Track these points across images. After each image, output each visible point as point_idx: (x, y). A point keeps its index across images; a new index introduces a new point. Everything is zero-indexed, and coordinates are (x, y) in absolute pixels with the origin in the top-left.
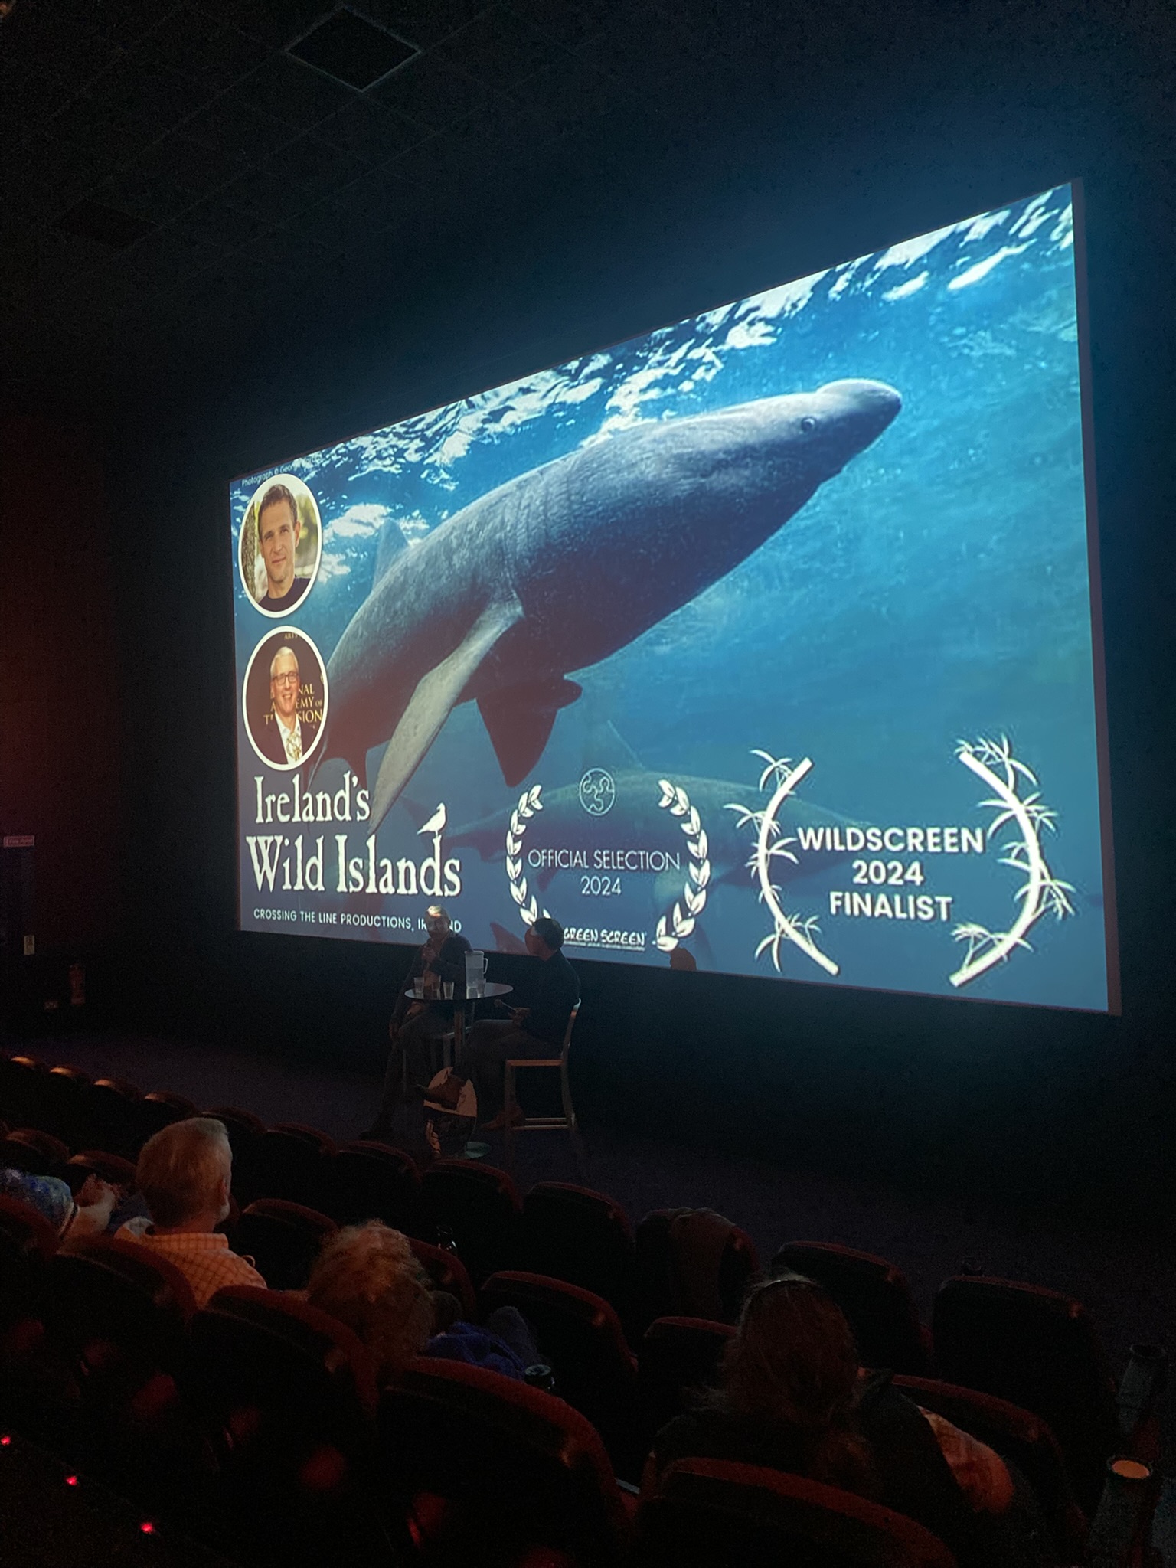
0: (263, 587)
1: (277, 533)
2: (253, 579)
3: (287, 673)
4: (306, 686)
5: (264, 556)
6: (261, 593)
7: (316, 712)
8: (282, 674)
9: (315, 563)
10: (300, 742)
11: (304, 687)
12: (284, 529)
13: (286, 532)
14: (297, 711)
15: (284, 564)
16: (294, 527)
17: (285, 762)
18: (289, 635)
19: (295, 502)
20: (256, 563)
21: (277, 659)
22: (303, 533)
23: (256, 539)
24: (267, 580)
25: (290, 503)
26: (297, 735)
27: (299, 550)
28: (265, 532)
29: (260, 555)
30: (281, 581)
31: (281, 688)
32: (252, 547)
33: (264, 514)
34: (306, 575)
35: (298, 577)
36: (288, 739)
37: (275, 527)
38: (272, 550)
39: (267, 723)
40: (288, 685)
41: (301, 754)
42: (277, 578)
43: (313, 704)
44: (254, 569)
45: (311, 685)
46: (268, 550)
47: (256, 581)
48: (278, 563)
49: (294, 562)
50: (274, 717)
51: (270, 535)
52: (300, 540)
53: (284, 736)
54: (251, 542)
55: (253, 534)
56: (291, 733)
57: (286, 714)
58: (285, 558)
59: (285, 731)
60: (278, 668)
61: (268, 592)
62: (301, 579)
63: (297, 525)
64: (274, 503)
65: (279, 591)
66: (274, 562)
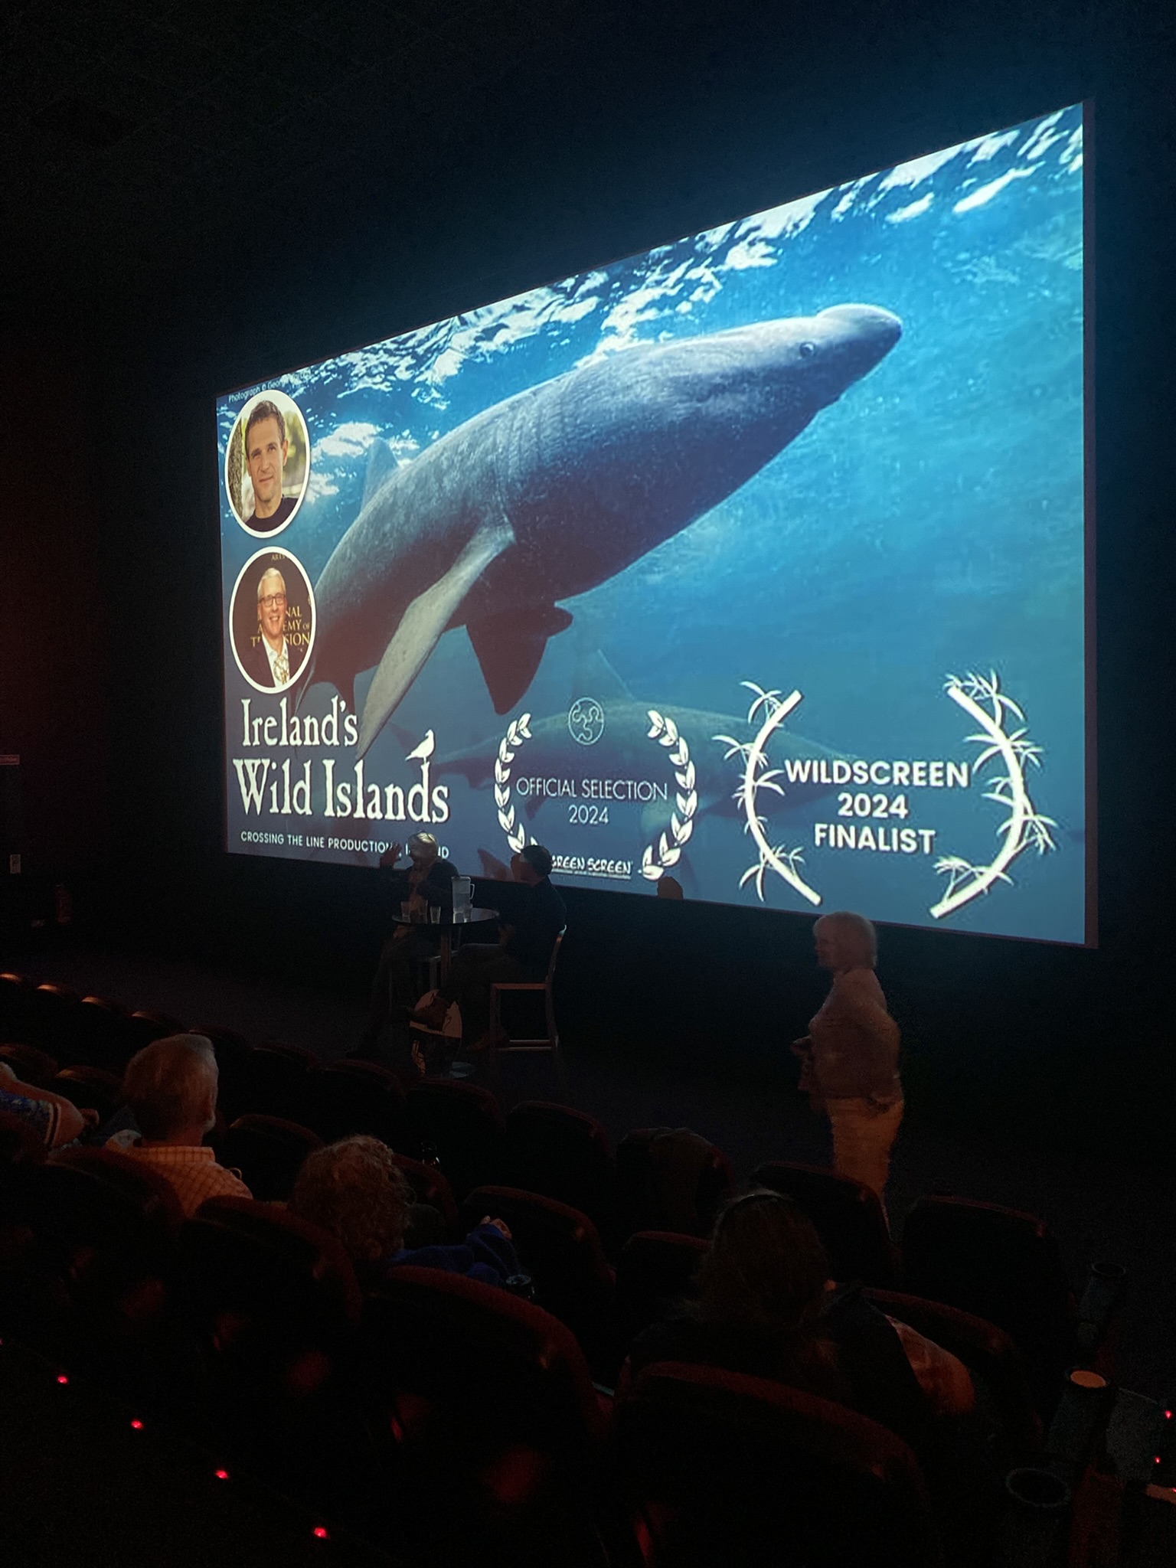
0: (250, 507)
1: (264, 451)
2: (240, 498)
3: (274, 595)
4: (294, 609)
5: (251, 474)
6: (248, 512)
7: (303, 635)
8: (269, 596)
9: (303, 482)
10: (288, 665)
11: (292, 609)
12: (271, 447)
13: (274, 450)
14: (284, 633)
15: (271, 482)
16: (282, 444)
17: (273, 685)
18: (277, 556)
19: (283, 419)
20: (242, 482)
21: (264, 580)
22: (291, 451)
23: (243, 456)
24: (254, 499)
25: (278, 419)
26: (285, 658)
27: (287, 469)
28: (251, 451)
29: (247, 473)
30: (268, 501)
31: (268, 610)
32: (239, 465)
33: (250, 431)
34: (294, 495)
35: (286, 497)
36: (275, 662)
37: (262, 445)
38: (259, 468)
39: (254, 645)
40: (275, 607)
41: (288, 677)
42: (264, 497)
43: (301, 626)
44: (240, 487)
45: (298, 608)
46: (255, 468)
47: (243, 500)
48: (264, 483)
49: (281, 481)
50: (261, 639)
51: (258, 453)
52: (288, 459)
53: (271, 660)
54: (238, 460)
55: (240, 452)
56: (279, 656)
57: (272, 637)
58: (272, 477)
59: (271, 654)
60: (265, 591)
61: (255, 511)
62: (288, 498)
63: (285, 444)
64: (262, 420)
65: (267, 511)
66: (261, 481)
